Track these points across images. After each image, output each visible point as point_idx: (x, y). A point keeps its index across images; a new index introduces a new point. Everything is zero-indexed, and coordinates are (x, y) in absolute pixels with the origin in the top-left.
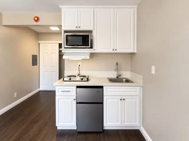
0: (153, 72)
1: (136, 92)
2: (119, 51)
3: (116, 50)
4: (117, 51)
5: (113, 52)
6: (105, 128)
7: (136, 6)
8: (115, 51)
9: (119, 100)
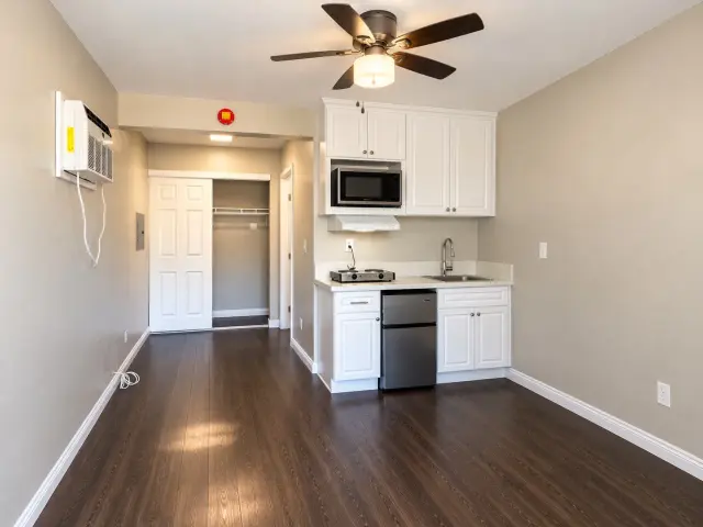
0: (543, 254)
1: (500, 298)
2: (460, 212)
3: (454, 210)
4: (458, 213)
5: (447, 214)
6: (440, 380)
7: (496, 114)
8: (451, 213)
9: (469, 317)
